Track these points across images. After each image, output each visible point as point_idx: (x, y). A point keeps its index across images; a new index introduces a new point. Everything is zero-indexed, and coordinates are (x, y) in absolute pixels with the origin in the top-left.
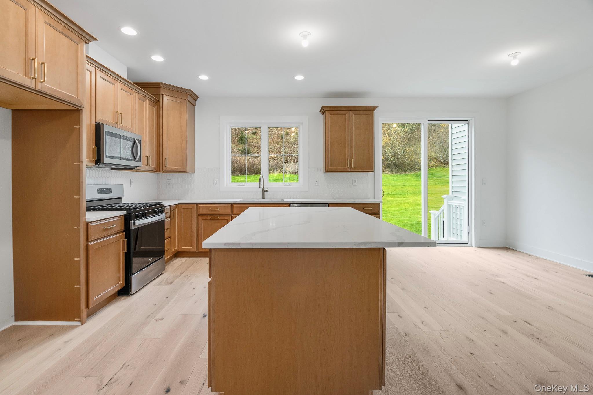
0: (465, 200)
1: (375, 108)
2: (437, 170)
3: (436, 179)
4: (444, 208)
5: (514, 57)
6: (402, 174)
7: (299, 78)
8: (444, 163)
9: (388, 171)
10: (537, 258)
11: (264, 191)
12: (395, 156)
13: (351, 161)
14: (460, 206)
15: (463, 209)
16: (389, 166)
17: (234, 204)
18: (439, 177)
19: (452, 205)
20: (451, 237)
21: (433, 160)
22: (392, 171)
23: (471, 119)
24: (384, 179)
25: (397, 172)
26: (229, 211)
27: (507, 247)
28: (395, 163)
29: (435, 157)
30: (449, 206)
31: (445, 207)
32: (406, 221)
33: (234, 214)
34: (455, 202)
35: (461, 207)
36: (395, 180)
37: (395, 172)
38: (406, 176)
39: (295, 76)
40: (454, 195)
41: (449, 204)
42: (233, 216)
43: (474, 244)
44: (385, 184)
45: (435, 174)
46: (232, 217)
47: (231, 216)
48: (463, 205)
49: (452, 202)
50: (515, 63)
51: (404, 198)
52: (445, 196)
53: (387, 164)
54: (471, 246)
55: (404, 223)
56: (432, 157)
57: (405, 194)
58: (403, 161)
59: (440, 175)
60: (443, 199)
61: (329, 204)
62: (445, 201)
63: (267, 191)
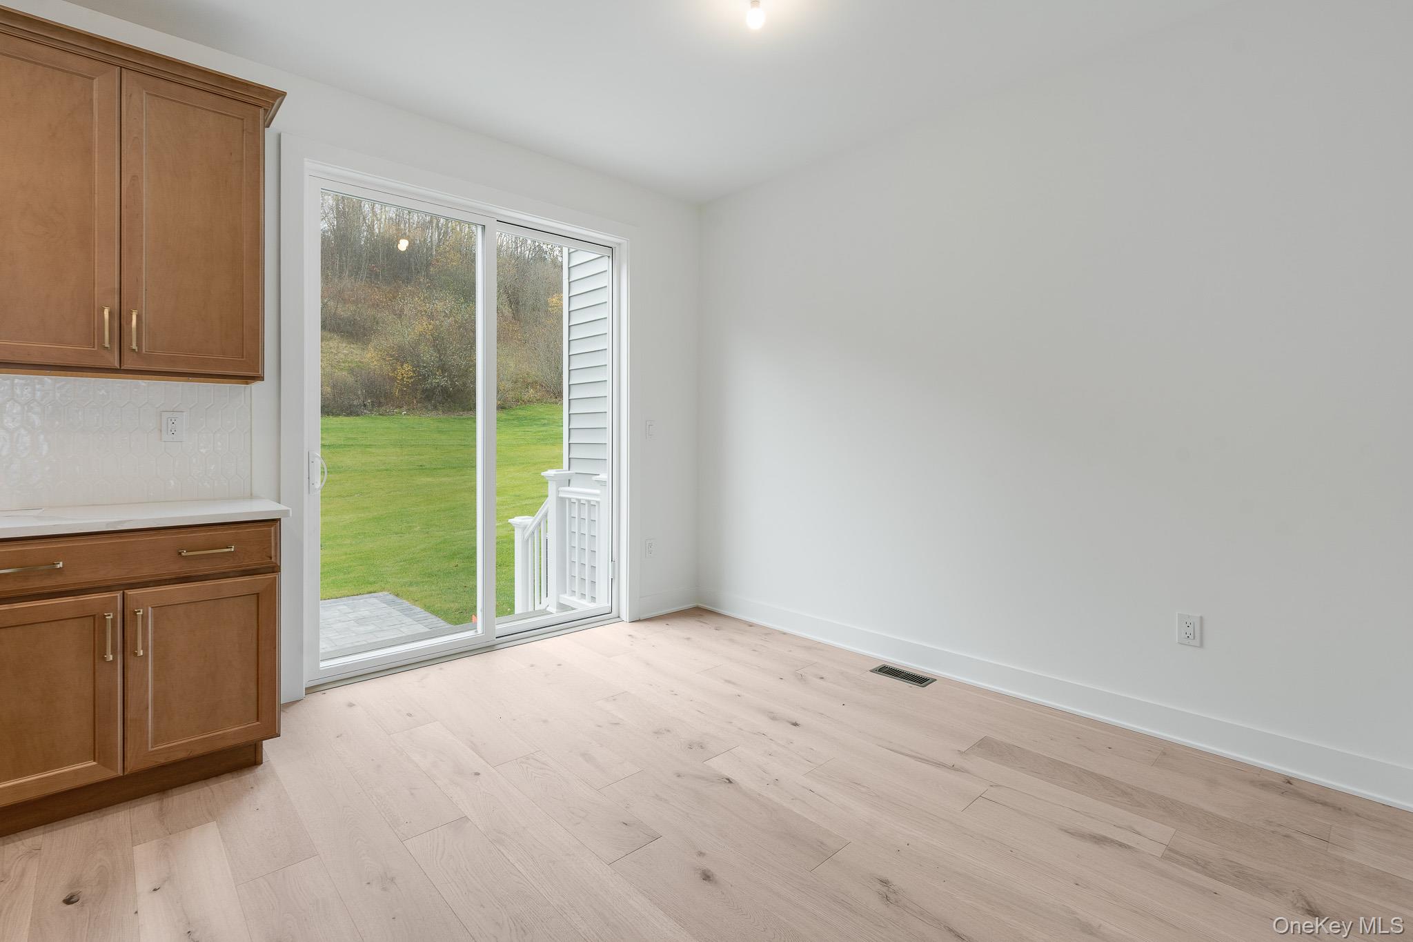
0: (602, 483)
2: (540, 410)
3: (538, 429)
4: (548, 509)
5: (754, 2)
6: (461, 415)
8: (554, 394)
9: (426, 408)
10: (768, 633)
12: (444, 371)
14: (589, 501)
15: (597, 507)
16: (427, 396)
18: (544, 425)
19: (570, 499)
20: (566, 593)
21: (532, 387)
22: (435, 408)
23: (618, 244)
24: (413, 428)
25: (449, 410)
27: (701, 605)
28: (444, 390)
29: (537, 379)
30: (561, 501)
31: (550, 505)
32: (461, 540)
34: (576, 491)
35: (592, 503)
36: (440, 432)
37: (443, 412)
38: (470, 422)
40: (573, 471)
41: (561, 495)
43: (625, 615)
44: (413, 443)
45: (537, 418)
48: (598, 499)
49: (567, 489)
50: (756, 20)
51: (462, 478)
52: (551, 472)
53: (424, 391)
54: (618, 620)
55: (454, 548)
56: (530, 380)
57: (463, 467)
58: (464, 384)
59: (546, 422)
60: (544, 483)
62: (552, 488)
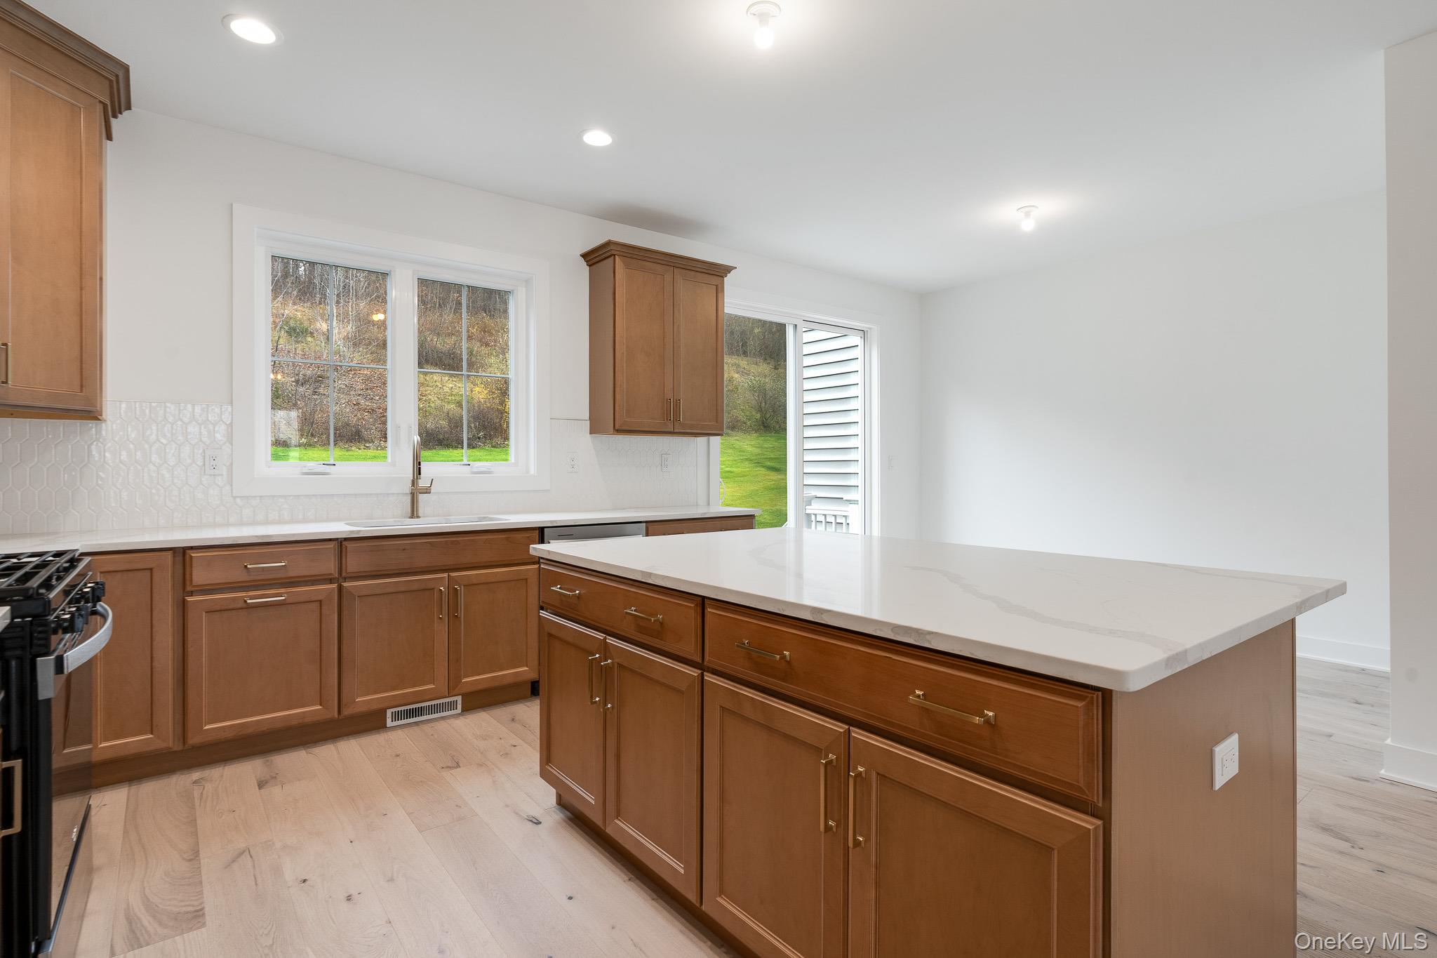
1: (727, 270)
5: (1028, 214)
7: (597, 138)
11: (416, 492)
13: (677, 403)
17: (346, 539)
23: (870, 329)
26: (330, 567)
33: (345, 579)
39: (584, 131)
42: (345, 584)
46: (340, 588)
47: (335, 586)
48: (845, 514)
50: (1028, 226)
61: (646, 522)
63: (427, 491)
